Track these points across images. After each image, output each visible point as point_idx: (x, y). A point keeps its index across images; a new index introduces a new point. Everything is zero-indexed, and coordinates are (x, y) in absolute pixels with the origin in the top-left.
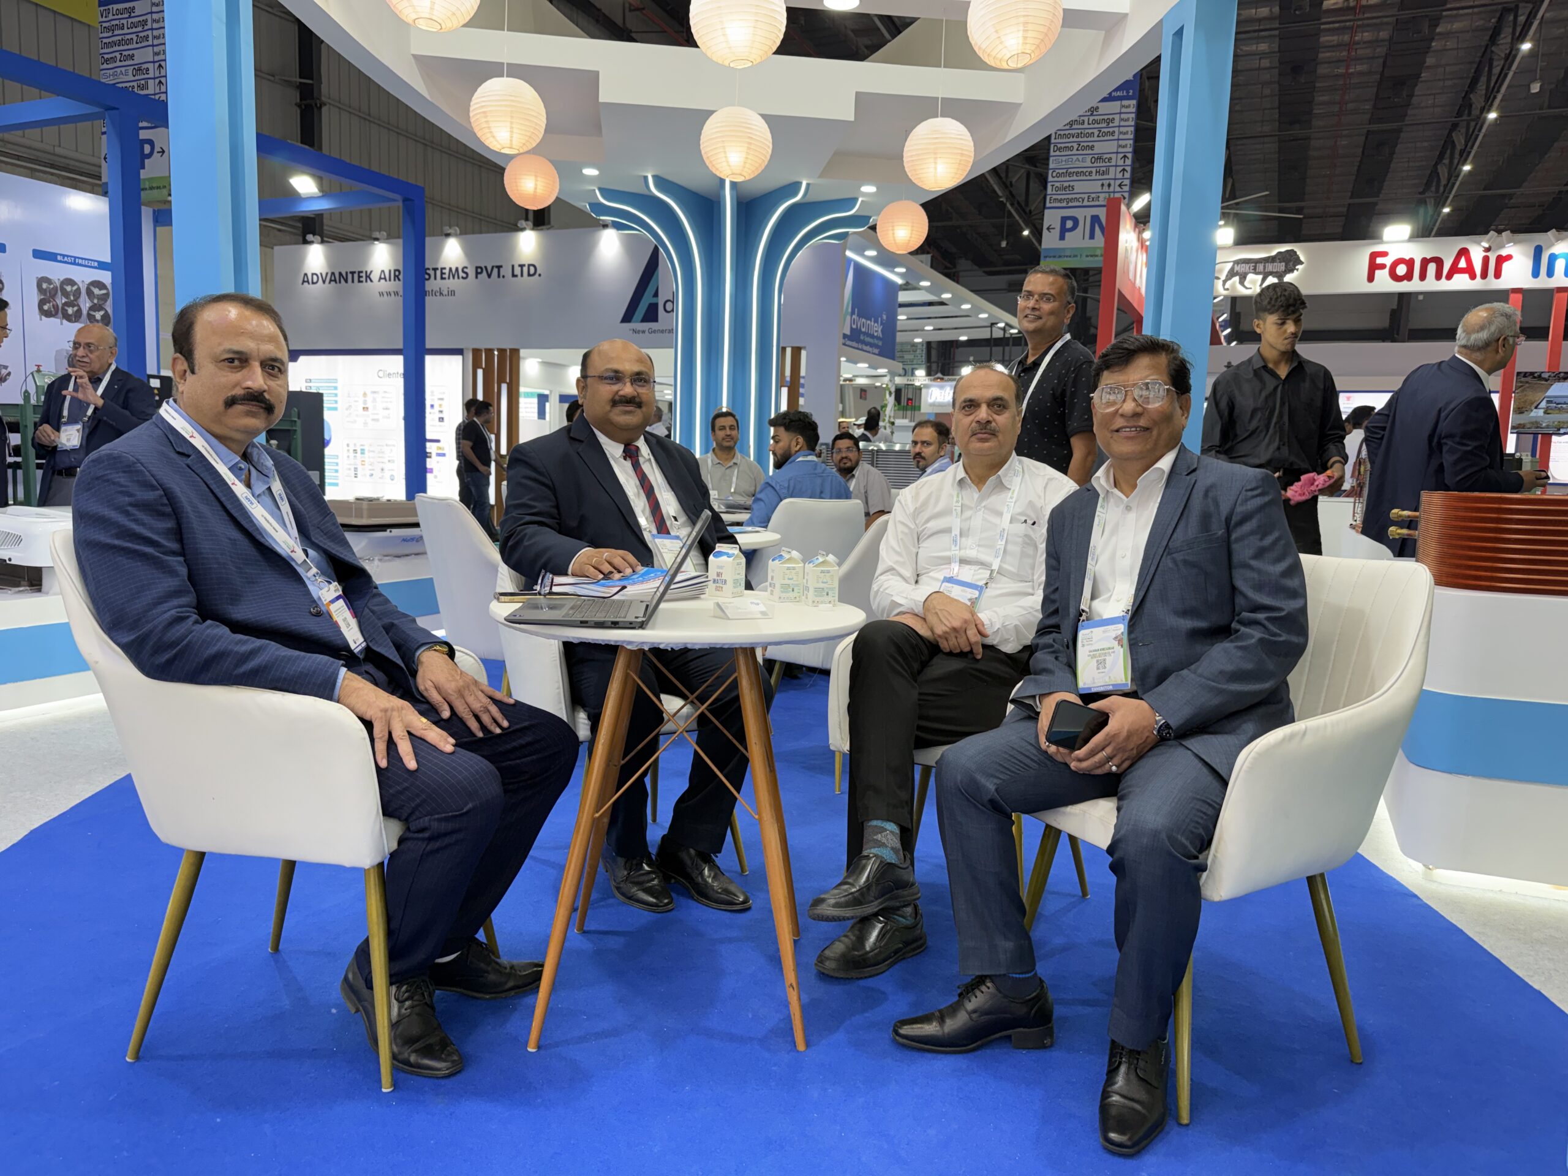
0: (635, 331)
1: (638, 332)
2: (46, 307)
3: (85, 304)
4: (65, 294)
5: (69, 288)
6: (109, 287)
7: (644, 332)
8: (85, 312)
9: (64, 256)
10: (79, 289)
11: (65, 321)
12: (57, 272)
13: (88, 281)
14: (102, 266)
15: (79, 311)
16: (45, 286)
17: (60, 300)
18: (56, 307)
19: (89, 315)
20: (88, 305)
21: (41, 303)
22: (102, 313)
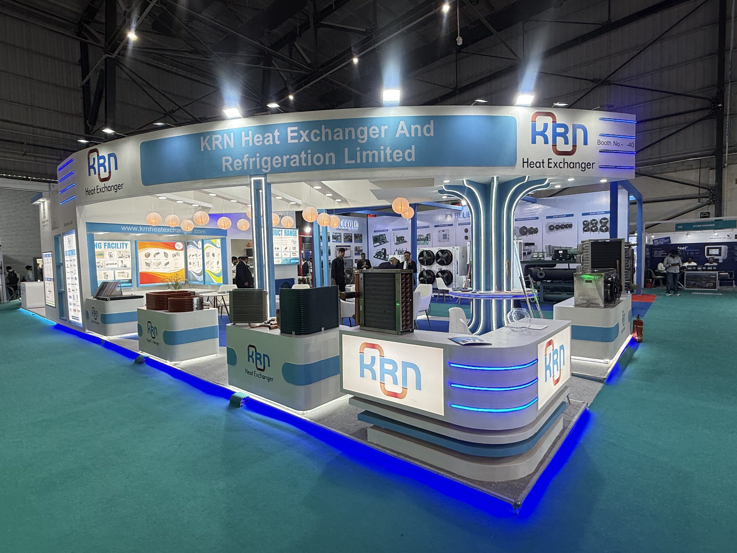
2: (585, 229)
3: (599, 226)
4: (592, 224)
5: (593, 222)
6: (609, 219)
8: (599, 228)
9: (592, 213)
10: (597, 222)
11: (592, 232)
12: (589, 218)
13: (600, 219)
14: (606, 213)
15: (597, 228)
16: (585, 223)
17: (590, 226)
18: (589, 229)
19: (600, 229)
20: (600, 226)
21: (584, 228)
22: (605, 227)
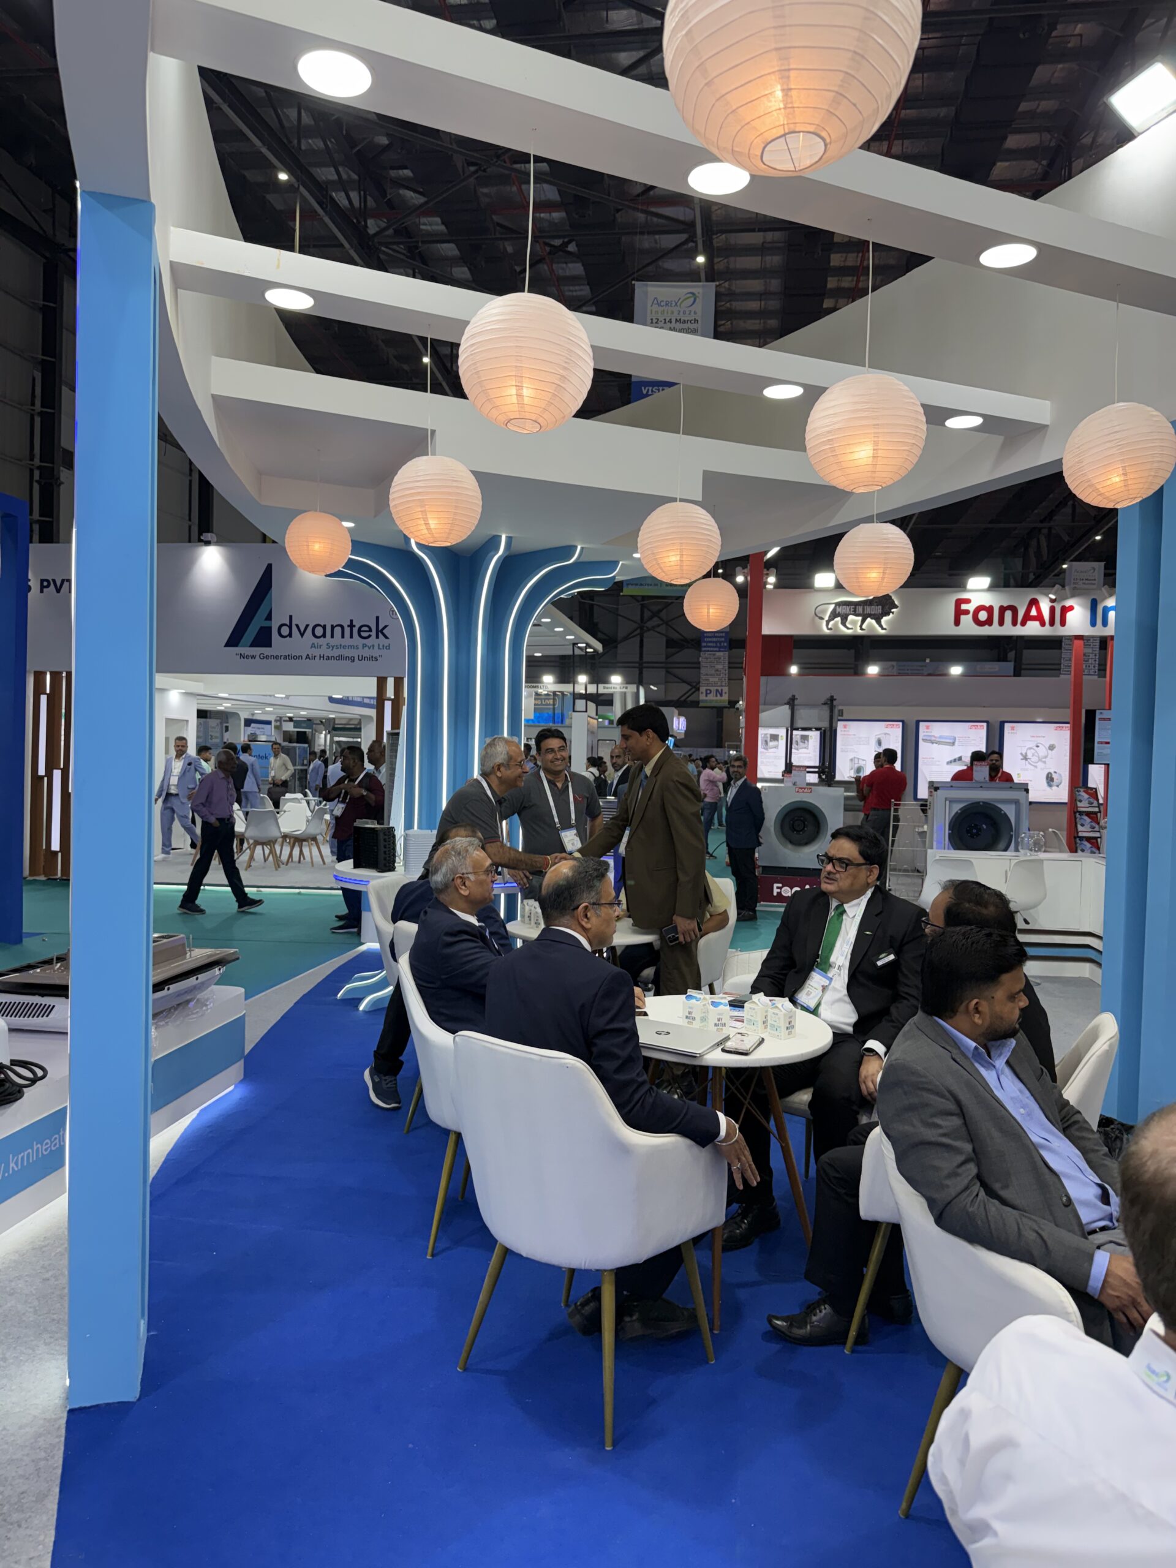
0: (242, 656)
1: (247, 657)
7: (253, 657)
